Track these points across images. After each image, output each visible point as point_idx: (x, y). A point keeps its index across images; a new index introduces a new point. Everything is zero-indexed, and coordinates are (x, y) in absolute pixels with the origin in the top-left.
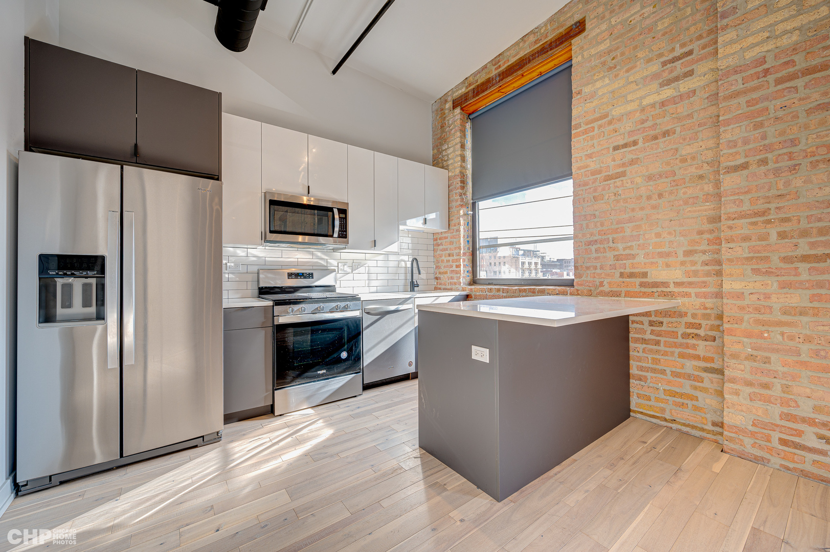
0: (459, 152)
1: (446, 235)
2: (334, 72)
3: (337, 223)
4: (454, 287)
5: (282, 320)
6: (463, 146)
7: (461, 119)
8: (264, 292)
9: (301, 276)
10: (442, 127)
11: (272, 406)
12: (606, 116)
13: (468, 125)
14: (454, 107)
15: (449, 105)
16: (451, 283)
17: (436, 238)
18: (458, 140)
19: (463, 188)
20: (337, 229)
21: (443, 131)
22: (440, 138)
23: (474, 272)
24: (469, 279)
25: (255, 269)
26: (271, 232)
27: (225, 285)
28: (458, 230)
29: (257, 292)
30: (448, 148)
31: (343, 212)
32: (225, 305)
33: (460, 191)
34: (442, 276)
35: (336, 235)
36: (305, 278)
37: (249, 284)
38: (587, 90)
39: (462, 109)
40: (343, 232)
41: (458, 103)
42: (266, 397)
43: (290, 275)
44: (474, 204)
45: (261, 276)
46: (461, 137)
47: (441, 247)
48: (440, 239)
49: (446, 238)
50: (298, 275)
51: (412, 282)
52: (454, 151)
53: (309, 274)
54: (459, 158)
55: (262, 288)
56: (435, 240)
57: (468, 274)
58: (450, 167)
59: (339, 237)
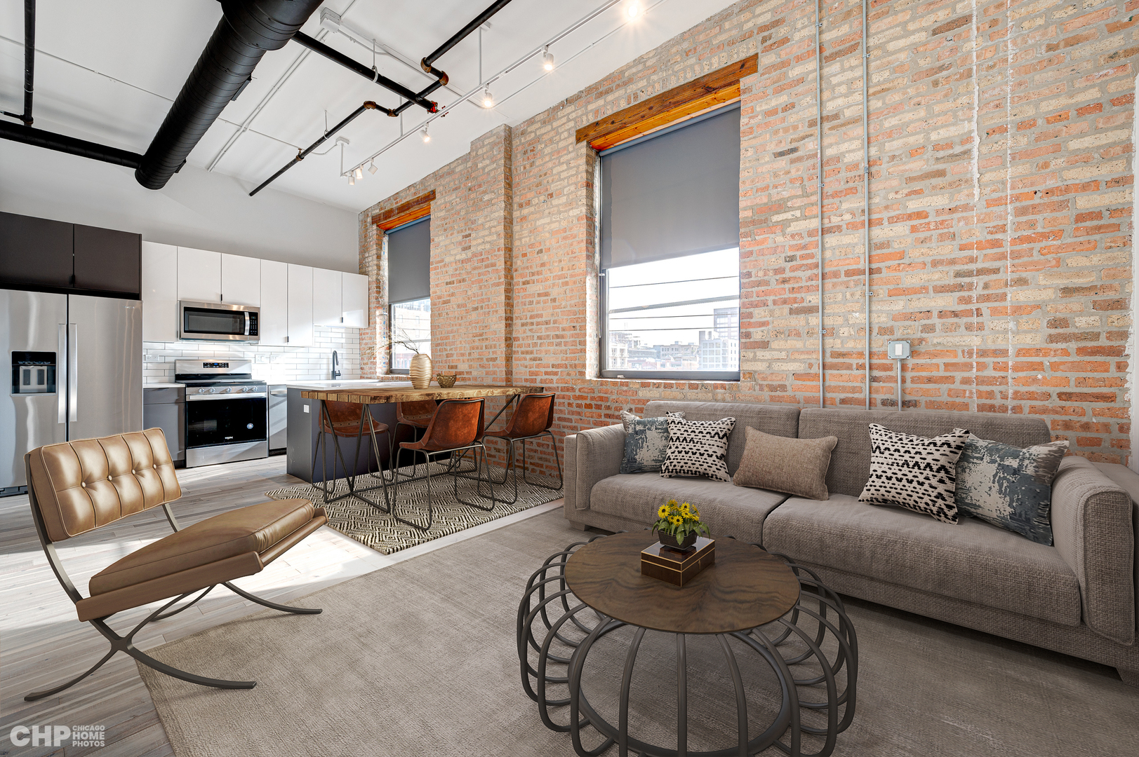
0: (375, 262)
1: (367, 331)
2: (251, 194)
3: (248, 323)
4: (372, 376)
5: (193, 398)
6: (379, 257)
7: (377, 234)
8: (179, 378)
9: (216, 366)
10: (365, 237)
11: (185, 461)
12: (442, 261)
13: (386, 239)
14: (373, 223)
15: (369, 220)
16: (370, 373)
17: (361, 332)
18: (375, 252)
19: (379, 292)
20: (247, 328)
21: (366, 241)
22: (364, 246)
23: (390, 363)
24: (385, 369)
25: (172, 359)
26: (185, 332)
27: (144, 373)
28: (375, 328)
29: (174, 378)
30: (369, 256)
31: (254, 316)
32: (144, 386)
33: (375, 294)
34: (364, 367)
35: (247, 333)
36: (220, 367)
37: (167, 372)
38: (436, 239)
39: (378, 226)
40: (255, 330)
41: (375, 220)
42: (179, 454)
43: (205, 365)
44: (390, 306)
45: (177, 365)
46: (377, 250)
47: (364, 341)
48: (364, 334)
49: (367, 334)
50: (212, 365)
51: (334, 372)
52: (372, 260)
53: (225, 364)
54: (375, 267)
55: (179, 375)
56: (361, 334)
57: (384, 365)
58: (370, 273)
59: (250, 334)
